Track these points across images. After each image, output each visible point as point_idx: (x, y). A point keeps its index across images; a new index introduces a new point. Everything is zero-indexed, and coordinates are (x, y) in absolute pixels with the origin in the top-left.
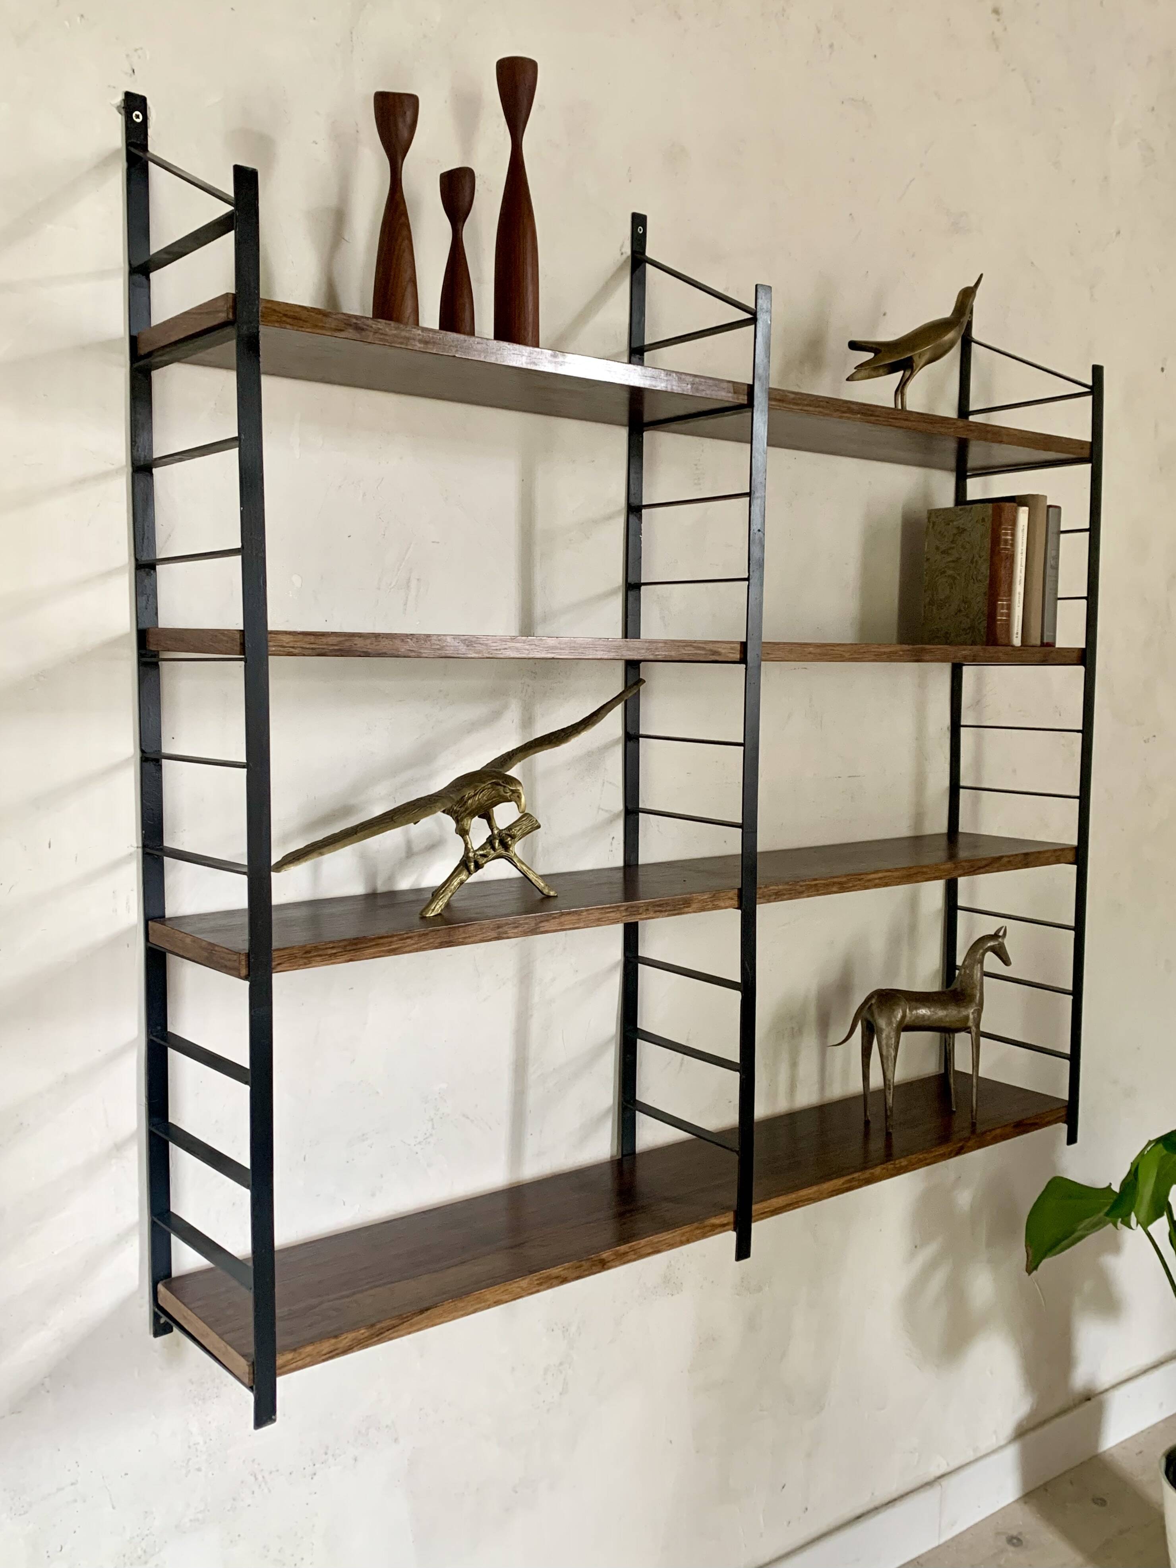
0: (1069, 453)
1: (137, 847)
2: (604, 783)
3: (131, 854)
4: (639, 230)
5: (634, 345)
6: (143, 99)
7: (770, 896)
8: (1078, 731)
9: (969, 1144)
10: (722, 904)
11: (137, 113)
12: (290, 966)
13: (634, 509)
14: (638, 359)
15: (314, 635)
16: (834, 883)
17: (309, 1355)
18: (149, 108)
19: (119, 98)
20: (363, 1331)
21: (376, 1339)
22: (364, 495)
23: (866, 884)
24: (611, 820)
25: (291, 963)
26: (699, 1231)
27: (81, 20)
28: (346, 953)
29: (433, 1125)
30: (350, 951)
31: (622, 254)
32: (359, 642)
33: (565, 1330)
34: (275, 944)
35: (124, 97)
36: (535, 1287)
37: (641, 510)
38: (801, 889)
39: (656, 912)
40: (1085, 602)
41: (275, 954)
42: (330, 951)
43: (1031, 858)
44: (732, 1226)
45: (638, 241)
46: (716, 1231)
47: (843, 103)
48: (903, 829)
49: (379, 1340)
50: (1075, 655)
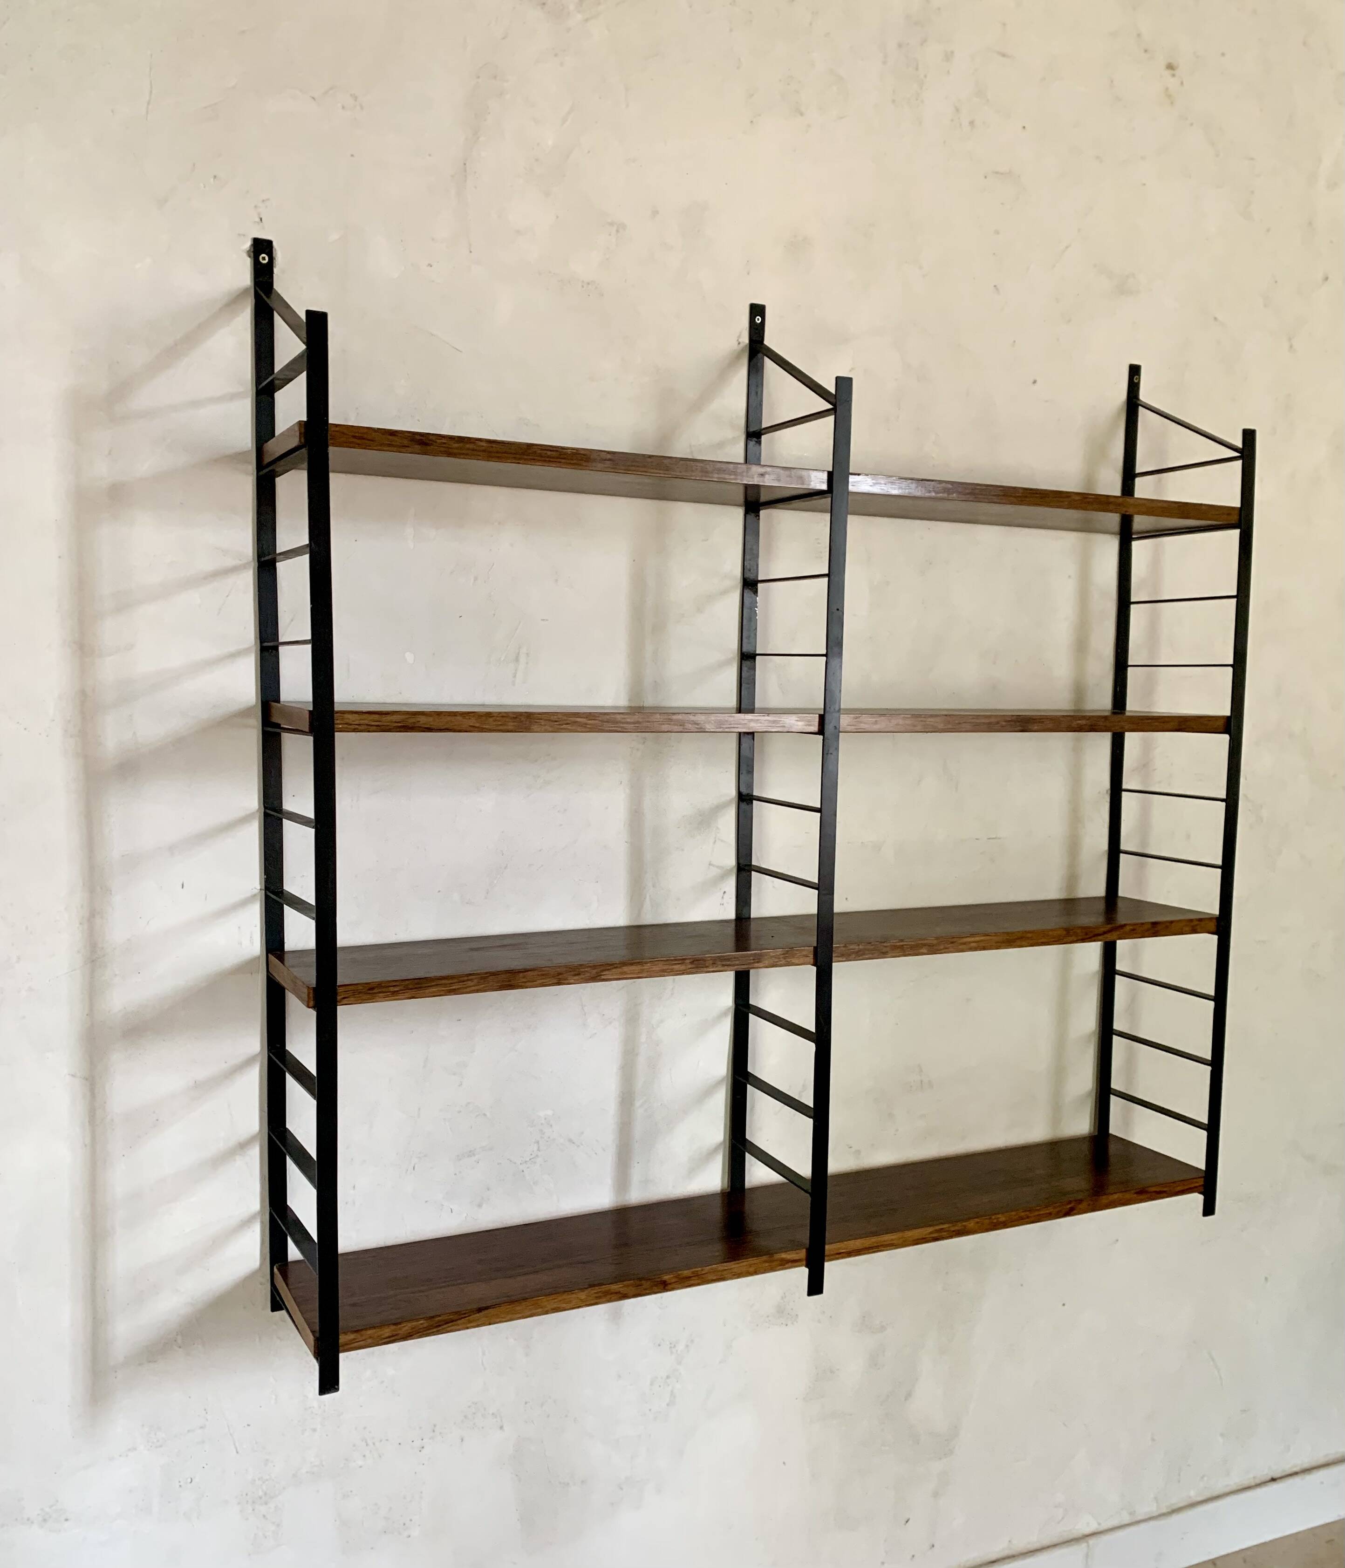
0: (1215, 520)
1: (261, 889)
2: (715, 841)
3: (255, 895)
4: (756, 320)
5: (751, 430)
6: (269, 243)
7: (850, 955)
8: (1222, 800)
9: (1080, 1206)
10: (797, 961)
11: (263, 255)
12: (356, 1000)
13: (750, 584)
14: (755, 443)
15: (379, 714)
16: (924, 945)
17: (370, 1337)
18: (275, 250)
19: (248, 244)
20: (422, 1322)
21: (435, 1330)
22: (476, 579)
23: (960, 947)
24: (723, 877)
25: (355, 997)
26: (767, 1264)
27: (214, 180)
28: (408, 991)
29: (539, 1147)
30: (411, 989)
31: (739, 343)
32: (423, 720)
33: (673, 1346)
34: (340, 981)
35: (252, 243)
36: (593, 1300)
37: (757, 584)
38: (884, 950)
39: (723, 965)
40: (1230, 669)
41: (340, 990)
42: (392, 989)
43: (1159, 927)
44: (804, 1263)
45: (757, 332)
46: (787, 1266)
47: (986, 177)
48: (1053, 891)
49: (438, 1331)
50: (1221, 723)
